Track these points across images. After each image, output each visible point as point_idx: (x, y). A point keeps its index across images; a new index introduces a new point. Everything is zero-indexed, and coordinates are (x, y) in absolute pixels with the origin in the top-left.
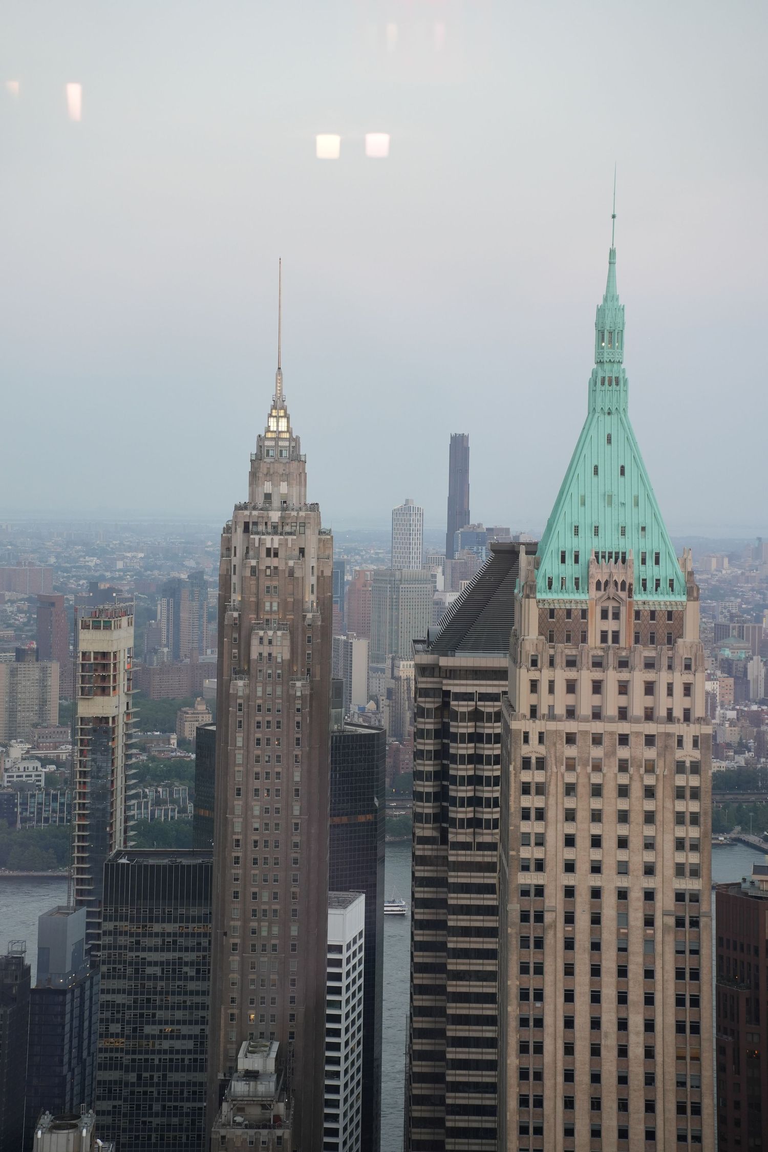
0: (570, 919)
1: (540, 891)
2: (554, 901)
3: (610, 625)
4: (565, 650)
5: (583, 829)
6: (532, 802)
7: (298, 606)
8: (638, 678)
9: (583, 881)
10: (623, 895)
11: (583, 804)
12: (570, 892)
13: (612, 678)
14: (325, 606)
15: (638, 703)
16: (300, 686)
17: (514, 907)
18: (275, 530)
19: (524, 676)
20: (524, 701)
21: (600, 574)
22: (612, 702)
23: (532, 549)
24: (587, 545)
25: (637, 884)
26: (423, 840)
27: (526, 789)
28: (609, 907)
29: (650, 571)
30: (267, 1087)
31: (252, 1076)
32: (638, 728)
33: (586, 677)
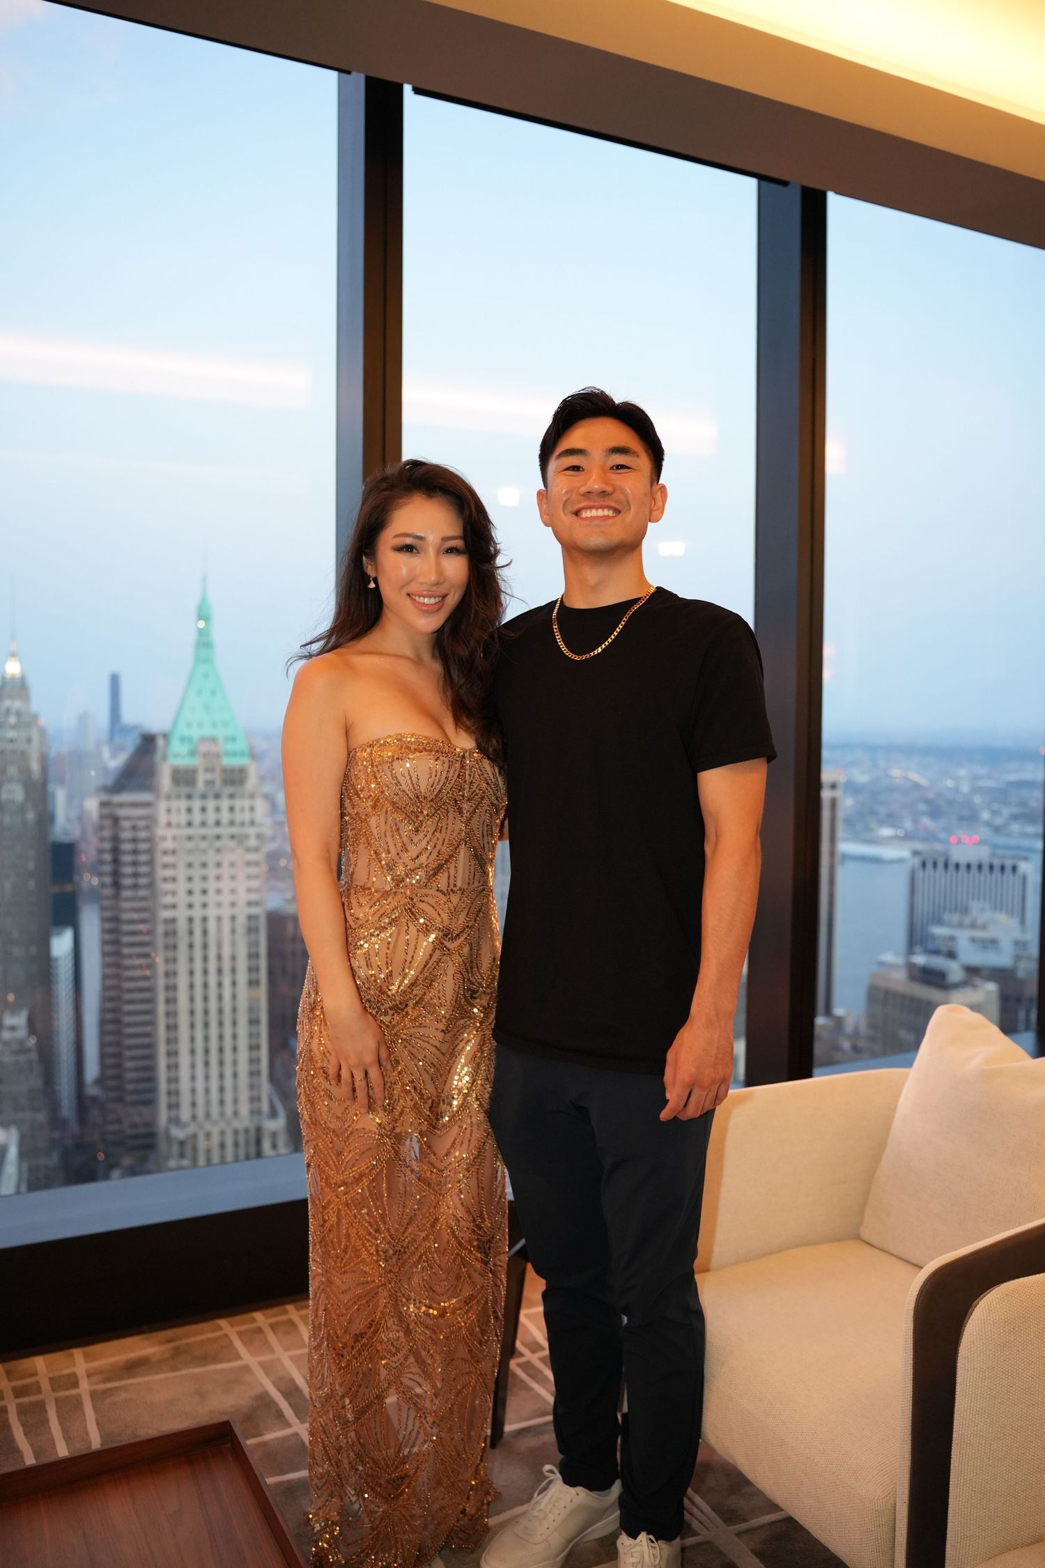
0: (191, 933)
1: (174, 920)
2: (182, 926)
3: (209, 776)
4: (184, 790)
5: (197, 886)
6: (169, 873)
7: (27, 771)
8: (225, 803)
9: (197, 913)
10: (219, 919)
11: (197, 872)
12: (191, 920)
13: (211, 804)
14: (44, 770)
15: (225, 816)
16: (31, 816)
17: (160, 929)
18: (14, 727)
19: (162, 805)
20: (163, 818)
21: (204, 748)
22: (211, 817)
23: (166, 736)
24: (196, 733)
25: (226, 912)
26: (107, 898)
27: (165, 866)
28: (212, 927)
29: (230, 747)
30: (22, 1033)
31: (13, 1028)
32: (225, 831)
33: (197, 804)
